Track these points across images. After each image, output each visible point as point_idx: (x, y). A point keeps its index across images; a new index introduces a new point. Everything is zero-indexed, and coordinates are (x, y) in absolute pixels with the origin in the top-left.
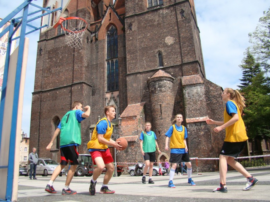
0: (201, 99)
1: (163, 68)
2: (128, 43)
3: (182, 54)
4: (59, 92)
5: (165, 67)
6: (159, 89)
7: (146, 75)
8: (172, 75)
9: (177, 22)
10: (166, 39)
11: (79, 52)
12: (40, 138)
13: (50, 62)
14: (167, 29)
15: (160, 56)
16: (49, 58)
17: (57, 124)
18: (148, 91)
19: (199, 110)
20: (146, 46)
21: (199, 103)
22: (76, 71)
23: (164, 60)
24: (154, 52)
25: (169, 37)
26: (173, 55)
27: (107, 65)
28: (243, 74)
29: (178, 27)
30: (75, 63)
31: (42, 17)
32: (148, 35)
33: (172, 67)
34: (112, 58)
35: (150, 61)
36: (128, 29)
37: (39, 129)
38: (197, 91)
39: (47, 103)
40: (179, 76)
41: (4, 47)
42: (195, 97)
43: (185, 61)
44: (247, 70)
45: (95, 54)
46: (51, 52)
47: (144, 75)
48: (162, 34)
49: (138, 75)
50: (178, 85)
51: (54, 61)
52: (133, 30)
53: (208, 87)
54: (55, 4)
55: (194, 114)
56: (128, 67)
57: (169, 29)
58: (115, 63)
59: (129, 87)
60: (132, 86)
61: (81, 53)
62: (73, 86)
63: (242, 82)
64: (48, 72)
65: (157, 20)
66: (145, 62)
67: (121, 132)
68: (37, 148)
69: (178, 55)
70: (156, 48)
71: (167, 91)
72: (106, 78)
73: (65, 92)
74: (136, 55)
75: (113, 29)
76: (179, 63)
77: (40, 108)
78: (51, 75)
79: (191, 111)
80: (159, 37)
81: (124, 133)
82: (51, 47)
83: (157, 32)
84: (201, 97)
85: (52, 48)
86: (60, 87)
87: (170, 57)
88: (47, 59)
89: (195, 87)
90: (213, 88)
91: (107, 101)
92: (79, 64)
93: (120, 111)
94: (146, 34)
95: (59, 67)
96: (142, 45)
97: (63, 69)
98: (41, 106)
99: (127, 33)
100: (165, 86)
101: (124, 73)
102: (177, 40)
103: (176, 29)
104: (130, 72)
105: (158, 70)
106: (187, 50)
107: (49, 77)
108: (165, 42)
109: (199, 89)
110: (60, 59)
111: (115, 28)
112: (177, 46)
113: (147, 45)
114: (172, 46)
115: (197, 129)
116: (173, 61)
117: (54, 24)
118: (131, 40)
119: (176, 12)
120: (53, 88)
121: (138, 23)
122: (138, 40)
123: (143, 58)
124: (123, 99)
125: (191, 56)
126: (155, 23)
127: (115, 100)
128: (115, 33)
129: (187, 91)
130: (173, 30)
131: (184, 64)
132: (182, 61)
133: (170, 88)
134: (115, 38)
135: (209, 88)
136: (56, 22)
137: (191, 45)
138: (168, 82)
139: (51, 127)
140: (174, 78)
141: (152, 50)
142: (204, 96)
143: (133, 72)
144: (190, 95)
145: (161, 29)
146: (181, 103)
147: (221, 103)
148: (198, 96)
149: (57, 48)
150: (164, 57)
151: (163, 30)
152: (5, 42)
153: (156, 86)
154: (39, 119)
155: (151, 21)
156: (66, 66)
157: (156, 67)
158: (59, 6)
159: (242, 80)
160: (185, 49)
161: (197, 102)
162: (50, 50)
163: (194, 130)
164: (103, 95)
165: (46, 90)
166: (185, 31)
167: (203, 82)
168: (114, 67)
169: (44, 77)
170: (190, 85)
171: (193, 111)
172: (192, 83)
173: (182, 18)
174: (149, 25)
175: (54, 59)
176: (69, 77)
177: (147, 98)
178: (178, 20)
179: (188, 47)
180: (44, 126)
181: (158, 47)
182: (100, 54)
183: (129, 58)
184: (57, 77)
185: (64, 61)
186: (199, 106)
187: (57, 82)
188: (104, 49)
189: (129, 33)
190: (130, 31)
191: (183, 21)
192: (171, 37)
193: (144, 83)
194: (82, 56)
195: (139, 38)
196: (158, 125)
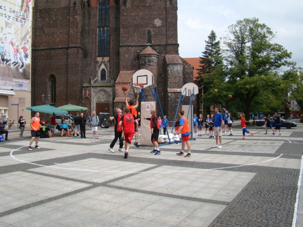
0: (179, 75)
1: (150, 45)
2: (122, 18)
3: (167, 37)
4: (53, 52)
5: (152, 44)
6: (148, 63)
7: (137, 48)
8: (158, 52)
9: (166, 7)
10: (155, 21)
11: (75, 17)
13: (42, 22)
14: (156, 12)
15: (149, 34)
16: (40, 17)
17: (51, 81)
18: (137, 62)
19: (177, 83)
20: (138, 24)
21: (178, 78)
22: (72, 36)
23: (152, 38)
24: (144, 29)
25: (158, 20)
26: (159, 36)
27: (98, 32)
29: (166, 12)
30: (71, 27)
32: (140, 14)
33: (158, 45)
34: (104, 25)
35: (141, 38)
36: (123, 5)
37: (34, 84)
38: (178, 69)
39: (41, 61)
40: (163, 53)
41: (24, 17)
42: (175, 73)
43: (169, 42)
45: (87, 19)
46: (43, 12)
47: (134, 48)
48: (152, 16)
49: (130, 48)
50: (162, 61)
51: (46, 21)
53: (185, 66)
55: (174, 86)
57: (159, 12)
58: (106, 31)
59: (122, 57)
60: (124, 56)
64: (41, 32)
65: (149, 2)
66: (136, 38)
67: (117, 94)
69: (163, 36)
70: (146, 27)
71: (154, 65)
72: (97, 44)
73: (60, 53)
74: (129, 30)
76: (164, 43)
77: (34, 65)
78: (45, 35)
79: (172, 83)
80: (150, 18)
81: (120, 95)
82: (43, 6)
83: (148, 13)
84: (179, 74)
86: (55, 48)
87: (157, 37)
89: (176, 66)
90: (188, 67)
91: (98, 65)
92: (75, 29)
93: (110, 74)
94: (138, 12)
95: (53, 28)
96: (135, 22)
97: (57, 31)
99: (122, 8)
100: (153, 62)
101: (115, 42)
102: (164, 24)
103: (164, 14)
104: (123, 44)
105: (147, 46)
107: (42, 36)
108: (154, 23)
109: (179, 68)
110: (53, 21)
112: (163, 29)
114: (160, 27)
115: (175, 97)
116: (160, 41)
118: (125, 16)
120: (46, 48)
121: (132, 1)
122: (131, 17)
123: (135, 34)
124: (113, 64)
125: (174, 39)
126: (147, 5)
127: (105, 65)
129: (170, 69)
130: (162, 14)
132: (167, 43)
133: (156, 62)
134: (107, 7)
137: (174, 30)
138: (155, 58)
139: (47, 83)
140: (159, 55)
141: (143, 28)
142: (182, 73)
143: (125, 44)
144: (172, 71)
145: (152, 11)
146: (163, 75)
147: (192, 79)
149: (49, 8)
150: (153, 36)
151: (153, 12)
152: (24, 13)
153: (146, 60)
156: (60, 28)
157: (145, 43)
160: (170, 32)
161: (176, 77)
162: (41, 8)
163: (173, 98)
164: (95, 59)
165: (39, 48)
166: (171, 17)
167: (182, 63)
168: (105, 35)
169: (36, 36)
172: (174, 63)
173: (170, 5)
174: (141, 5)
176: (64, 39)
177: (136, 68)
178: (167, 6)
179: (172, 31)
180: (40, 82)
181: (148, 26)
182: (93, 21)
183: (123, 32)
184: (51, 38)
185: (58, 23)
186: (177, 80)
187: (51, 43)
188: (96, 17)
189: (123, 9)
190: (124, 7)
191: (171, 8)
192: (159, 20)
193: (134, 55)
194: (78, 22)
195: (132, 15)
196: (146, 91)
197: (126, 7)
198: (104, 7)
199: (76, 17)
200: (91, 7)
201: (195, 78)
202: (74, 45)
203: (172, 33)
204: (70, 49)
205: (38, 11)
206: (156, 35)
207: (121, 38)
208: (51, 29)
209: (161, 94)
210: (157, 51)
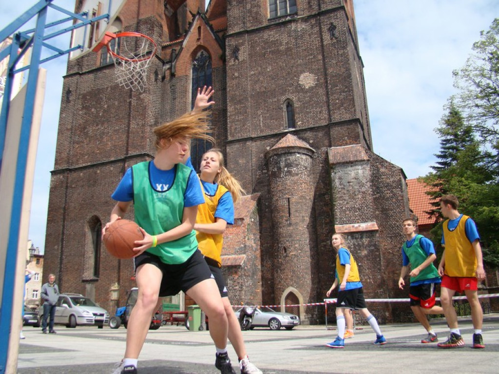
0: (363, 189)
1: (294, 131)
2: (231, 83)
3: (331, 107)
4: (100, 171)
5: (298, 129)
6: (286, 169)
7: (263, 142)
8: (311, 145)
9: (322, 46)
10: (302, 77)
11: (140, 98)
12: (64, 257)
13: (85, 115)
14: (302, 60)
15: (290, 108)
16: (83, 108)
17: (96, 230)
18: (265, 173)
19: (359, 209)
20: (264, 90)
21: (360, 196)
22: (134, 134)
23: (296, 116)
24: (278, 100)
25: (307, 74)
26: (312, 108)
28: (441, 146)
29: (323, 56)
30: (133, 117)
31: (72, 30)
32: (269, 70)
33: (311, 129)
35: (272, 118)
36: (231, 57)
37: (62, 240)
38: (357, 174)
39: (78, 191)
40: (324, 145)
42: (352, 186)
43: (334, 118)
44: (449, 137)
45: (169, 101)
46: (88, 97)
47: (258, 143)
48: (294, 68)
49: (249, 143)
50: (322, 163)
51: (92, 113)
52: (240, 60)
53: (377, 167)
54: (96, 8)
55: (350, 217)
56: (231, 127)
57: (307, 58)
59: (231, 165)
60: (237, 163)
61: (144, 100)
62: (127, 160)
63: (440, 160)
64: (82, 134)
65: (286, 42)
66: (261, 120)
68: (58, 274)
69: (322, 107)
70: (283, 94)
71: (301, 173)
73: (112, 171)
74: (245, 107)
75: (204, 56)
76: (324, 123)
77: (64, 200)
78: (88, 139)
79: (345, 211)
80: (289, 73)
82: (88, 87)
83: (284, 65)
84: (363, 185)
85: (90, 90)
86: (104, 163)
87: (308, 110)
88: (80, 110)
89: (353, 168)
90: (386, 170)
92: (140, 120)
94: (264, 67)
95: (103, 124)
96: (257, 87)
97: (110, 128)
98: (66, 197)
99: (230, 64)
100: (297, 165)
101: (223, 138)
102: (322, 81)
103: (320, 60)
104: (233, 136)
105: (286, 134)
106: (338, 99)
107: (83, 142)
108: (299, 82)
109: (360, 172)
110: (104, 110)
111: (207, 55)
112: (321, 91)
113: (265, 88)
114: (312, 90)
115: (354, 244)
116: (314, 119)
117: (94, 44)
118: (236, 77)
119: (320, 28)
120: (89, 164)
121: (251, 47)
122: (249, 79)
123: (258, 112)
125: (346, 110)
126: (282, 48)
128: (207, 64)
129: (337, 175)
130: (314, 62)
131: (334, 123)
132: (330, 120)
133: (306, 168)
134: (208, 73)
135: (378, 170)
136: (99, 40)
137: (346, 90)
138: (304, 157)
139: (85, 235)
140: (314, 150)
141: (275, 97)
142: (369, 184)
143: (238, 136)
144: (343, 181)
145: (293, 58)
146: (326, 196)
147: (400, 198)
148: (359, 183)
149: (99, 89)
150: (297, 110)
151: (296, 60)
153: (281, 163)
154: (62, 220)
155: (274, 43)
156: (115, 123)
157: (282, 128)
158: (105, 12)
159: (439, 156)
160: (336, 96)
161: (355, 195)
162: (85, 92)
165: (77, 167)
166: (336, 63)
167: (368, 158)
169: (74, 143)
170: (344, 163)
171: (348, 212)
172: (348, 160)
173: (332, 39)
174: (270, 52)
175: (93, 110)
176: (120, 143)
177: (264, 186)
178: (325, 43)
179: (340, 92)
180: (72, 233)
181: (285, 91)
182: (179, 103)
183: (232, 111)
184: (98, 143)
185: (111, 113)
186: (359, 202)
187: (98, 153)
188: (185, 93)
189: (233, 65)
190: (234, 61)
191: (333, 45)
192: (310, 75)
193: (259, 158)
194: (146, 106)
195: (252, 75)
196: (283, 237)
197: (238, 60)
198: (203, 74)
199: (142, 96)
200: (176, 76)
201: (427, 212)
202: (137, 153)
203: (342, 97)
204: (129, 161)
205: (81, 97)
206: (304, 107)
207: (229, 126)
208: (99, 126)
209: (325, 243)
210: (309, 143)
